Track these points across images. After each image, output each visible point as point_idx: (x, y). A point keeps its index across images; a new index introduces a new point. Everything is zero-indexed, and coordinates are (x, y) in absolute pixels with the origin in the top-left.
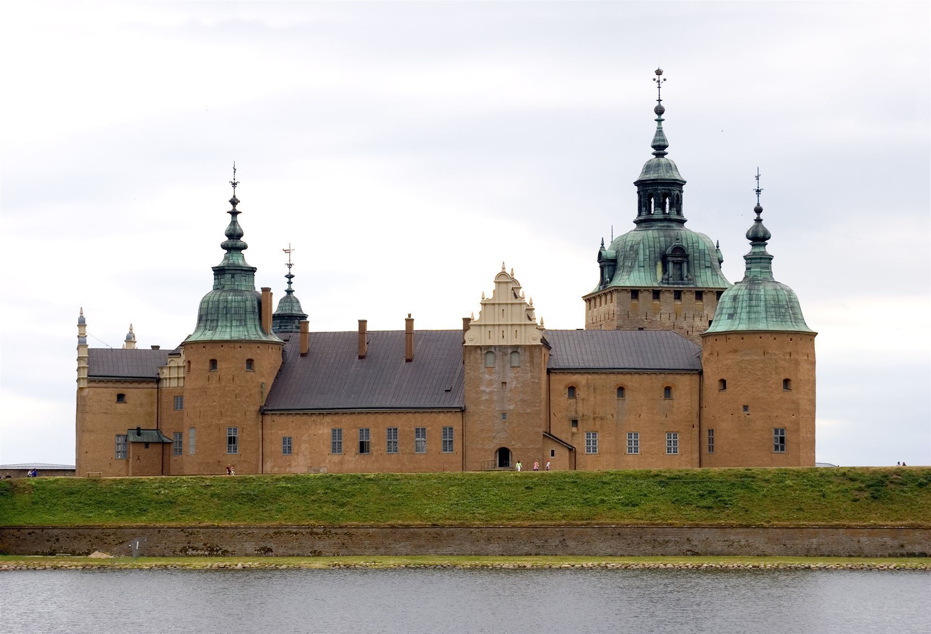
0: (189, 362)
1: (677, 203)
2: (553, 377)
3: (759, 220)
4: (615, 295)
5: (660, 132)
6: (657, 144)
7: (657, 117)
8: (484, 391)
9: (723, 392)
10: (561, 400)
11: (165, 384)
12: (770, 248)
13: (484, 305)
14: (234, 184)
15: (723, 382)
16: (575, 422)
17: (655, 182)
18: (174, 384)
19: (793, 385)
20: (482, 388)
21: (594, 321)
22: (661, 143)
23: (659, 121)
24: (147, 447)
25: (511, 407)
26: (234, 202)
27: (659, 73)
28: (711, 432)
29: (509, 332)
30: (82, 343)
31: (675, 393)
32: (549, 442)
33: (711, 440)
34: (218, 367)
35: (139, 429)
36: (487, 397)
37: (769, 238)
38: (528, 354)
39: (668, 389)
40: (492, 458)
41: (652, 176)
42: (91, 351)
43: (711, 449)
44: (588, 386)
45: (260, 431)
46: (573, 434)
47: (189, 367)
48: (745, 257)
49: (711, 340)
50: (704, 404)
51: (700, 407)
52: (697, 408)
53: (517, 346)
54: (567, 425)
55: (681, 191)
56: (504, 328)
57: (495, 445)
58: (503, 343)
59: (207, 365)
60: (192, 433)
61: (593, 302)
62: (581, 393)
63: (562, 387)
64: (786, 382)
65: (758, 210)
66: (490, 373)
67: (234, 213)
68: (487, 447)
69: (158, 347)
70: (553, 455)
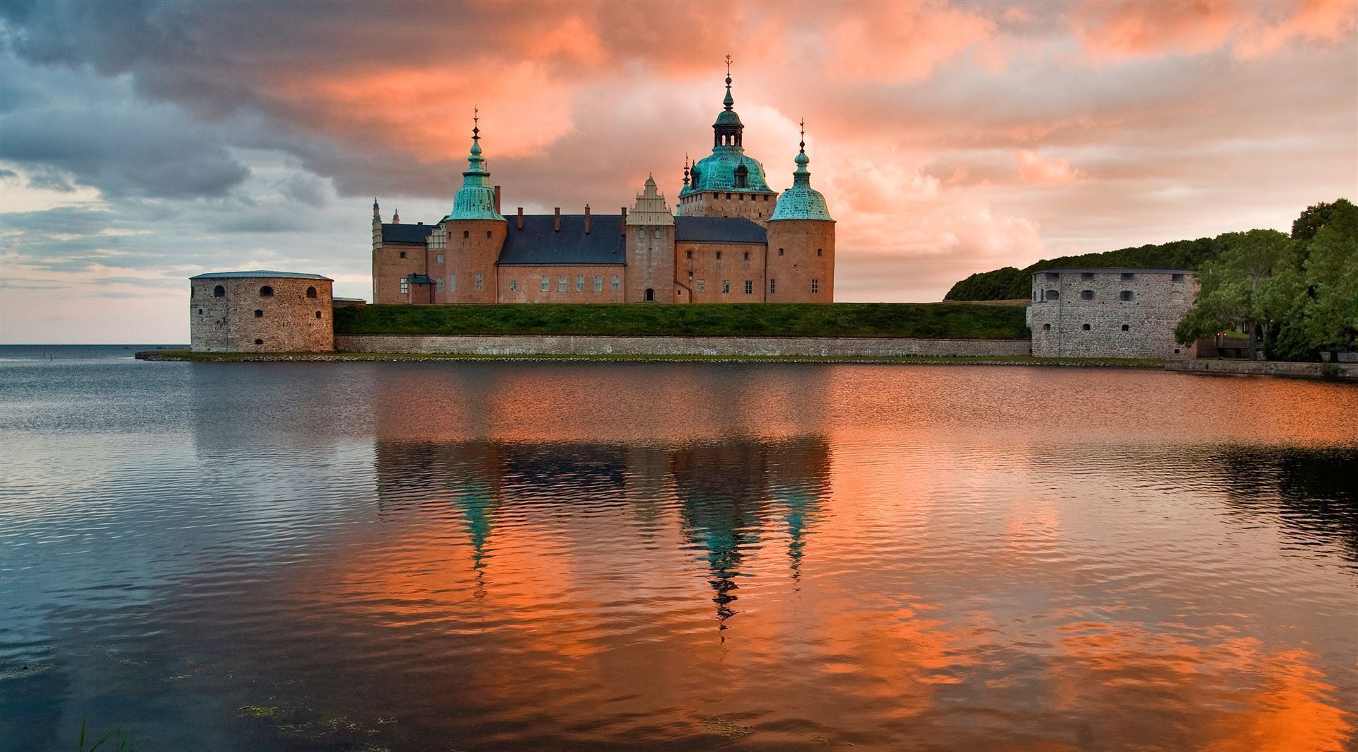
0: (450, 233)
1: (739, 139)
2: (679, 245)
3: (802, 151)
4: (703, 196)
5: (729, 94)
6: (727, 102)
7: (727, 85)
8: (638, 254)
9: (781, 257)
10: (683, 260)
11: (430, 247)
12: (809, 169)
13: (638, 199)
14: (476, 119)
15: (781, 250)
16: (691, 274)
17: (726, 126)
18: (436, 246)
19: (823, 253)
20: (637, 252)
21: (687, 211)
22: (730, 102)
23: (728, 87)
24: (421, 286)
25: (655, 264)
26: (476, 131)
27: (728, 57)
28: (773, 281)
29: (654, 217)
30: (377, 218)
31: (751, 257)
32: (677, 285)
33: (773, 286)
34: (470, 236)
35: (415, 275)
36: (640, 257)
37: (808, 162)
38: (665, 230)
39: (746, 255)
40: (643, 295)
41: (725, 121)
42: (384, 225)
43: (773, 291)
44: (699, 251)
45: (496, 277)
46: (690, 281)
47: (450, 236)
48: (794, 174)
49: (773, 225)
50: (768, 263)
51: (766, 266)
52: (764, 266)
53: (659, 226)
54: (686, 275)
55: (741, 132)
56: (651, 214)
57: (644, 287)
58: (650, 223)
59: (462, 235)
60: (453, 278)
61: (686, 200)
62: (695, 256)
63: (684, 251)
64: (819, 250)
65: (802, 144)
66: (642, 242)
67: (476, 138)
68: (640, 288)
69: (422, 223)
70: (679, 293)
